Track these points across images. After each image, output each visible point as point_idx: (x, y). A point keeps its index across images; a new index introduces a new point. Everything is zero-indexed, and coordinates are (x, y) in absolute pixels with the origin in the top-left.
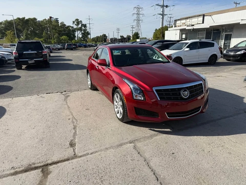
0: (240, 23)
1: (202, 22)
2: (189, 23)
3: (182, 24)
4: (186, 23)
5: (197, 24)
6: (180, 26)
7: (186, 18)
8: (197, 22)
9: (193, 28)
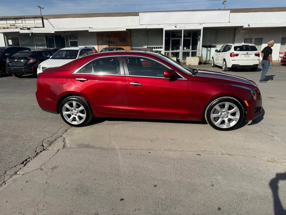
0: (88, 30)
1: (42, 26)
2: (22, 25)
3: (10, 26)
4: (15, 25)
5: (35, 27)
6: (8, 28)
7: (15, 18)
8: (34, 24)
9: (31, 32)
